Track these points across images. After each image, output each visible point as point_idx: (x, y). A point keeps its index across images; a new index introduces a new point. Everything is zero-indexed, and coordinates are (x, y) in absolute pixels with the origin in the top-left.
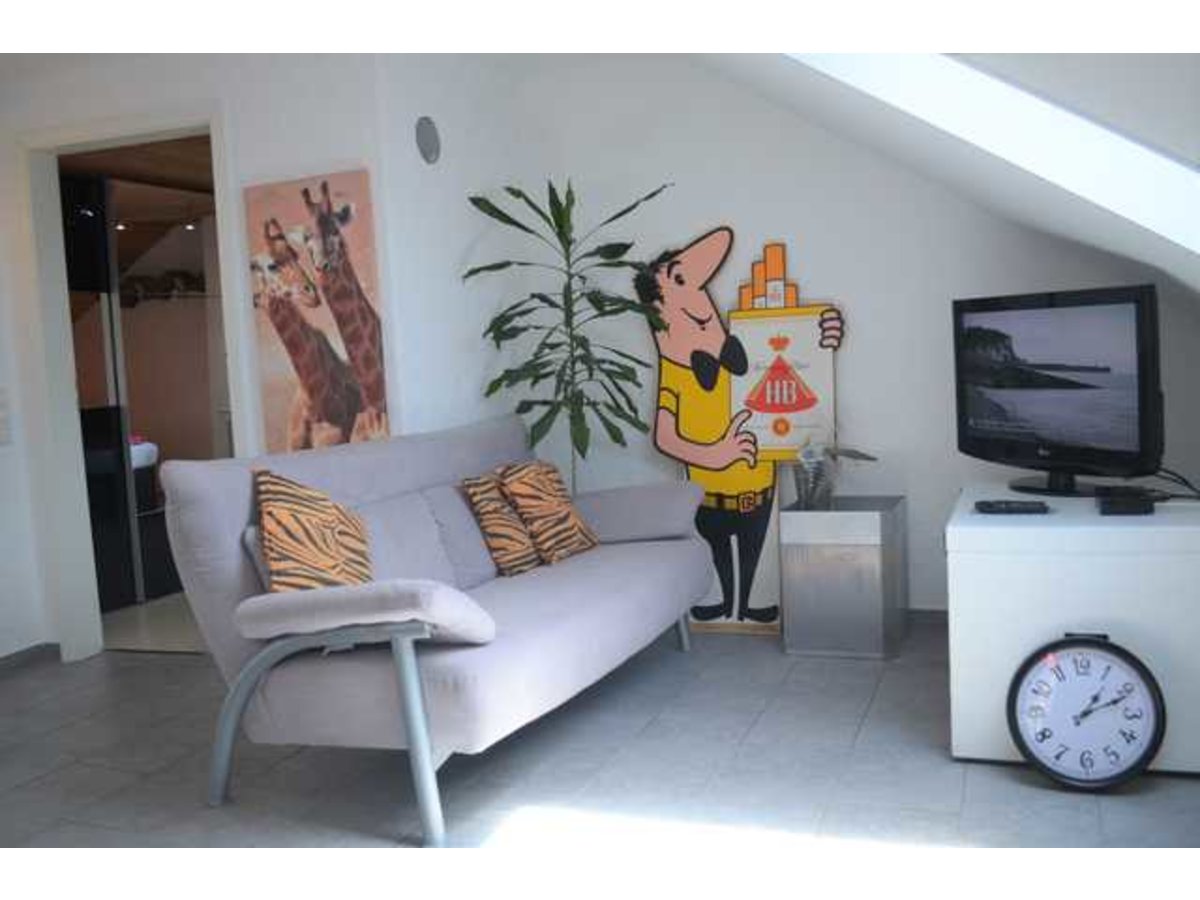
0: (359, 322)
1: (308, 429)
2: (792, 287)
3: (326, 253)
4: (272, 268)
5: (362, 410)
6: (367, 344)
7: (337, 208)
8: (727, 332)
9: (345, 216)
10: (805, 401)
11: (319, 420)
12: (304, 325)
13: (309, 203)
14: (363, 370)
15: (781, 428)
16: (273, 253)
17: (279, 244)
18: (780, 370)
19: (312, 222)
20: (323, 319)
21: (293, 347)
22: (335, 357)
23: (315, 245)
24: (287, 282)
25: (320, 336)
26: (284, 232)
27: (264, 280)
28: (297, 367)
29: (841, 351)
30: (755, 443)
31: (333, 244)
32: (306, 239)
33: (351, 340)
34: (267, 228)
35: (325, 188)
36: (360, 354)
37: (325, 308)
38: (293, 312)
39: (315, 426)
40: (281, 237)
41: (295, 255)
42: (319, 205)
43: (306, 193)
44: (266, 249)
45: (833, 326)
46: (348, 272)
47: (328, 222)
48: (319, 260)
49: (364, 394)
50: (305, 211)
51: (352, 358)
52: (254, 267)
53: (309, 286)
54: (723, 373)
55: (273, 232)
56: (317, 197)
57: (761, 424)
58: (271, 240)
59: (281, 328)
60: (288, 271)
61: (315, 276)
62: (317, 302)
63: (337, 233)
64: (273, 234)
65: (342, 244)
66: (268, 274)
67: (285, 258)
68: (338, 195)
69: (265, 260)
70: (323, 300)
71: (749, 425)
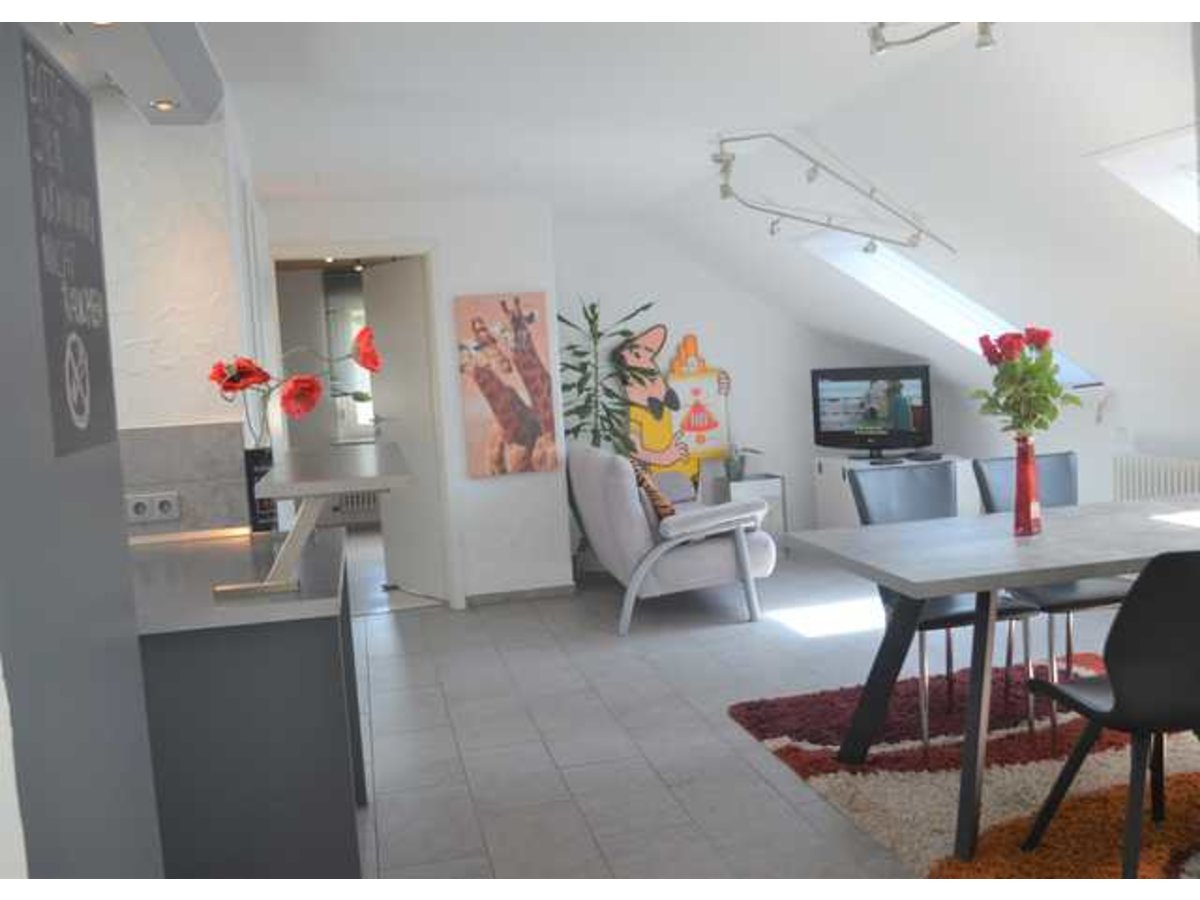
0: (539, 381)
1: (502, 447)
2: (702, 361)
3: (517, 340)
4: (476, 348)
5: (541, 434)
6: (545, 395)
7: (526, 313)
8: (667, 386)
9: (531, 318)
10: (712, 425)
11: (510, 442)
12: (500, 384)
13: (506, 310)
14: (542, 411)
15: (700, 440)
16: (478, 339)
17: (483, 334)
18: (698, 408)
19: (507, 321)
20: (514, 380)
21: (491, 397)
22: (521, 402)
23: (510, 335)
24: (488, 357)
25: (512, 391)
26: (487, 325)
27: (471, 356)
28: (495, 410)
29: (730, 397)
30: (686, 451)
31: (522, 336)
32: (503, 331)
33: (534, 393)
34: (474, 324)
35: (517, 301)
36: (540, 401)
37: (515, 373)
38: (491, 375)
39: (507, 447)
40: (484, 329)
41: (494, 341)
42: (513, 313)
43: (503, 304)
44: (473, 337)
45: (724, 381)
46: (532, 352)
47: (518, 322)
48: (512, 345)
49: (542, 426)
50: (502, 314)
51: (534, 403)
52: (462, 347)
53: (504, 360)
54: (666, 409)
55: (478, 326)
56: (511, 306)
57: (689, 438)
58: (477, 332)
59: (483, 386)
60: (490, 351)
61: (510, 355)
62: (510, 370)
63: (525, 328)
64: (478, 328)
65: (529, 336)
66: (474, 352)
67: (487, 342)
68: (526, 306)
69: (472, 343)
70: (514, 368)
71: (683, 439)
